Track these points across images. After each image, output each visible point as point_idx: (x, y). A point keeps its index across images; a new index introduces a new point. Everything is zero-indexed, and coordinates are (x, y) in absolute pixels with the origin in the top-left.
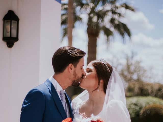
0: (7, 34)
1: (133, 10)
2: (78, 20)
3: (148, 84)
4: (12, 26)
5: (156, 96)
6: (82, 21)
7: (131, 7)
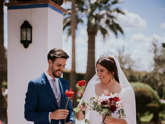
0: (24, 38)
1: (123, 14)
2: (80, 22)
3: (136, 73)
4: (27, 33)
5: (143, 82)
6: (83, 23)
7: (121, 11)
